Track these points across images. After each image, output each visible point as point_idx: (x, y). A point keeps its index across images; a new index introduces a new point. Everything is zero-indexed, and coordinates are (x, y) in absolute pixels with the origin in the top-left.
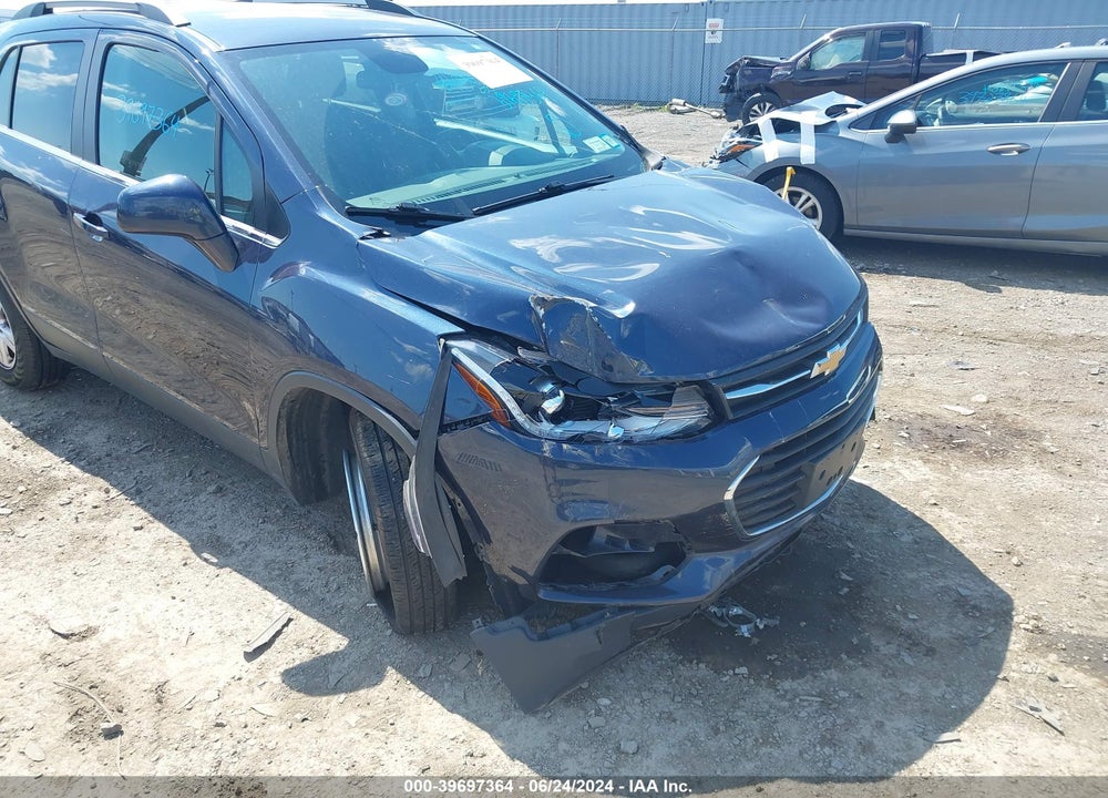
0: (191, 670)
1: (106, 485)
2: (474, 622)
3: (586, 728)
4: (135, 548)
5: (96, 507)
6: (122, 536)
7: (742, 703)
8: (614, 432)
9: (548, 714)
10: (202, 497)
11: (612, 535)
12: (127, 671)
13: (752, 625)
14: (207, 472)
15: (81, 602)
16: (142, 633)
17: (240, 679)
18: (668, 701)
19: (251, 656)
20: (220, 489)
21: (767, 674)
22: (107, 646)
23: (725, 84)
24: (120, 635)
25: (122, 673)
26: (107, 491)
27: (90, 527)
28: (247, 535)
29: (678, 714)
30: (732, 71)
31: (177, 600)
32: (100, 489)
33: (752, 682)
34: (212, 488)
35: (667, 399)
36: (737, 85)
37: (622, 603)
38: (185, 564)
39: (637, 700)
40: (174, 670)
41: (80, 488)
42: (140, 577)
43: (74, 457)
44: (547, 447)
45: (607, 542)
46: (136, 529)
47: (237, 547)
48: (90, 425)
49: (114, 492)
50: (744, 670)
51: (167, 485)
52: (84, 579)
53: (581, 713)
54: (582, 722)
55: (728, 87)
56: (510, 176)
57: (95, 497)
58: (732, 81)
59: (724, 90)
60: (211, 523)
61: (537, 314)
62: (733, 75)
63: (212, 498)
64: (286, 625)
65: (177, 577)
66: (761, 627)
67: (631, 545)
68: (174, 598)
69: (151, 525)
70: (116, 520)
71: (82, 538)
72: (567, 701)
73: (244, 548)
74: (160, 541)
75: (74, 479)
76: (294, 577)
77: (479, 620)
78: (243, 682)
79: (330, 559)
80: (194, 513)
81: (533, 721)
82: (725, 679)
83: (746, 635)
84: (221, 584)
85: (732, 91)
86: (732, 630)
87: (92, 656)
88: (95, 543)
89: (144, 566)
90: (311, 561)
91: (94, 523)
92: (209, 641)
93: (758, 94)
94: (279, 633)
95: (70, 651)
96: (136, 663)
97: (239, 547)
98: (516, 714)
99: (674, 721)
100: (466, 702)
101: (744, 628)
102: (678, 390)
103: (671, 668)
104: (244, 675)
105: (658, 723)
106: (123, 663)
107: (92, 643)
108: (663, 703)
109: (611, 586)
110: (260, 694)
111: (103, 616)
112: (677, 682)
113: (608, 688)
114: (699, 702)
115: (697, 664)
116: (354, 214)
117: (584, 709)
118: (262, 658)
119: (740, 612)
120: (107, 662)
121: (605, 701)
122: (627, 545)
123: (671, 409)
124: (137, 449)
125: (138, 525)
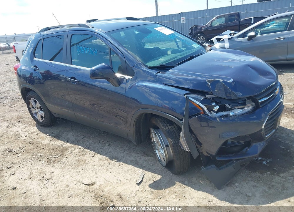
0: (125, 190)
1: (79, 147)
2: (202, 167)
3: (236, 191)
4: (94, 162)
5: (79, 153)
6: (89, 159)
7: (273, 181)
8: (231, 114)
9: (224, 189)
10: (106, 147)
11: (233, 141)
12: (109, 191)
13: (265, 161)
14: (104, 141)
15: (87, 176)
16: (107, 182)
17: (139, 190)
18: (253, 183)
19: (139, 184)
20: (109, 145)
21: (275, 173)
22: (100, 186)
23: (190, 33)
24: (102, 183)
25: (107, 192)
26: (80, 149)
27: (80, 158)
28: (122, 155)
29: (258, 185)
30: (191, 29)
31: (112, 173)
32: (78, 148)
33: (272, 175)
34: (107, 144)
35: (245, 104)
36: (193, 33)
37: (237, 158)
38: (110, 164)
39: (245, 183)
40: (120, 190)
41: (73, 149)
42: (99, 168)
43: (68, 141)
44: (218, 119)
45: (232, 143)
46: (92, 157)
47: (121, 158)
48: (67, 133)
49: (82, 148)
50: (269, 173)
51: (95, 145)
52: (85, 171)
53: (232, 188)
54: (234, 190)
55: (191, 33)
56: (179, 55)
57: (77, 151)
58: (192, 32)
59: (190, 34)
60: (111, 153)
61: (209, 84)
62: (192, 30)
63: (108, 147)
64: (144, 176)
65: (109, 168)
66: (268, 162)
67: (238, 143)
68: (111, 173)
69: (96, 156)
70: (86, 155)
71: (79, 161)
72: (227, 185)
73: (123, 158)
74: (100, 160)
75: (70, 147)
76: (140, 164)
77: (203, 167)
78: (140, 191)
79: (147, 158)
80: (105, 151)
81: (220, 191)
82: (265, 175)
83: (265, 164)
84: (122, 168)
85: (192, 34)
86: (261, 163)
87: (97, 189)
88: (83, 162)
89: (99, 166)
90: (142, 159)
91: (81, 157)
92: (126, 182)
93: (199, 34)
94: (143, 178)
95: (91, 188)
96: (109, 190)
97: (122, 158)
98: (215, 190)
99: (257, 187)
100: (201, 189)
101: (264, 162)
102: (247, 101)
103: (250, 174)
104: (139, 189)
105: (253, 188)
106: (106, 190)
107: (95, 186)
108: (252, 183)
109: (233, 154)
110: (146, 193)
111: (95, 179)
112: (253, 178)
113: (236, 181)
114: (261, 182)
115: (256, 172)
116: (151, 68)
117: (233, 187)
118: (142, 184)
119: (261, 159)
120: (102, 190)
121: (237, 184)
122: (237, 143)
123: (246, 106)
124: (82, 138)
125: (92, 156)
